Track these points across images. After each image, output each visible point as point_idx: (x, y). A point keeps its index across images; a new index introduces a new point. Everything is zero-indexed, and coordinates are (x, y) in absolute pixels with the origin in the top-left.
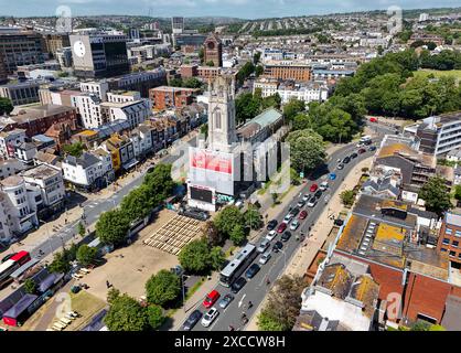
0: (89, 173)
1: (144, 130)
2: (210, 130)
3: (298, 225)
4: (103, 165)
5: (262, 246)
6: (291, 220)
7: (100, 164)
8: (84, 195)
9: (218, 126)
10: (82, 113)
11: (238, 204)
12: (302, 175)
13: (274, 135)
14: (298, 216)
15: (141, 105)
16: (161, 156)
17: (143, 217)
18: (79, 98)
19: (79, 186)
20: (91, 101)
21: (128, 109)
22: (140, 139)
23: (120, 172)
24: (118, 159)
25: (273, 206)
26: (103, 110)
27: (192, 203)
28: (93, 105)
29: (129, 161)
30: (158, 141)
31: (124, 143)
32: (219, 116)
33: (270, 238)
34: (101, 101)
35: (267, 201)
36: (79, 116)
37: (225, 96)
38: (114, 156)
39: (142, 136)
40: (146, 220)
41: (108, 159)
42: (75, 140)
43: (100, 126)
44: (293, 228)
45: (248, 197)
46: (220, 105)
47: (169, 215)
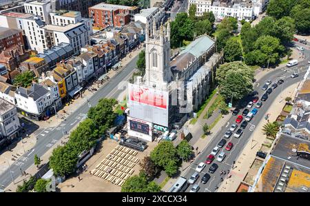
0: (39, 104)
1: (86, 57)
2: (147, 68)
3: (225, 156)
4: (51, 95)
5: (192, 178)
6: (218, 151)
7: (48, 95)
8: (35, 122)
9: (155, 64)
10: (27, 34)
11: (172, 135)
12: (230, 105)
13: (206, 64)
14: (225, 147)
15: (82, 28)
16: (102, 82)
17: (88, 149)
18: (24, 22)
19: (31, 115)
20: (35, 24)
21: (71, 33)
22: (83, 66)
23: (66, 100)
24: (64, 88)
25: (203, 137)
26: (47, 34)
27: (132, 133)
28: (37, 29)
29: (74, 88)
30: (100, 66)
31: (69, 72)
32: (155, 56)
33: (199, 170)
34: (44, 24)
35: (198, 132)
36: (25, 38)
37: (161, 39)
38: (61, 86)
39: (85, 63)
40: (92, 151)
41: (56, 89)
42: (23, 67)
43: (45, 51)
44: (220, 160)
45: (181, 127)
46: (156, 47)
47: (111, 145)
